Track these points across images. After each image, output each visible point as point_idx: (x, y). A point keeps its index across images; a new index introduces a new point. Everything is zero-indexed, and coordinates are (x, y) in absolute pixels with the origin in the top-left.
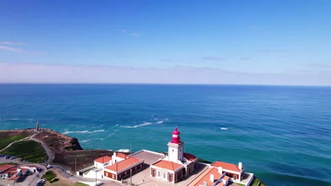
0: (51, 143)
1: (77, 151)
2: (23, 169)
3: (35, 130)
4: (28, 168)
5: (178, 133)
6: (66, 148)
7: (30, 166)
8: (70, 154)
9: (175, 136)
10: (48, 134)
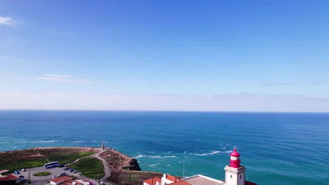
0: (111, 162)
1: (134, 171)
2: (77, 183)
3: (101, 149)
4: (82, 182)
5: (237, 156)
6: (124, 168)
7: (84, 181)
8: (126, 173)
9: (233, 158)
10: (112, 153)
